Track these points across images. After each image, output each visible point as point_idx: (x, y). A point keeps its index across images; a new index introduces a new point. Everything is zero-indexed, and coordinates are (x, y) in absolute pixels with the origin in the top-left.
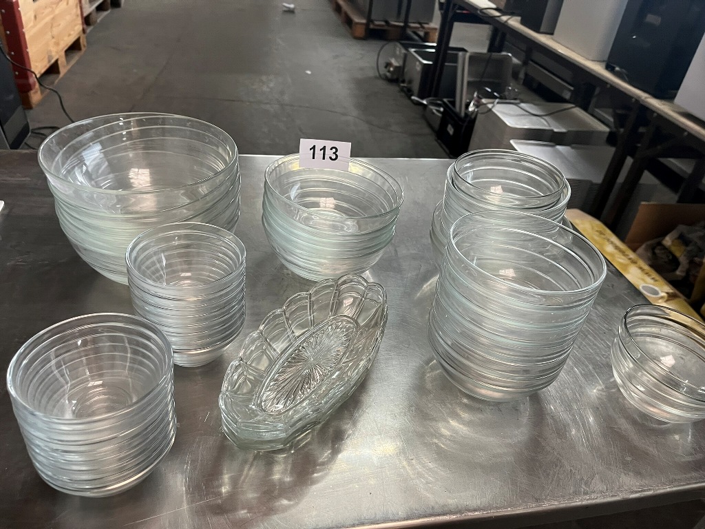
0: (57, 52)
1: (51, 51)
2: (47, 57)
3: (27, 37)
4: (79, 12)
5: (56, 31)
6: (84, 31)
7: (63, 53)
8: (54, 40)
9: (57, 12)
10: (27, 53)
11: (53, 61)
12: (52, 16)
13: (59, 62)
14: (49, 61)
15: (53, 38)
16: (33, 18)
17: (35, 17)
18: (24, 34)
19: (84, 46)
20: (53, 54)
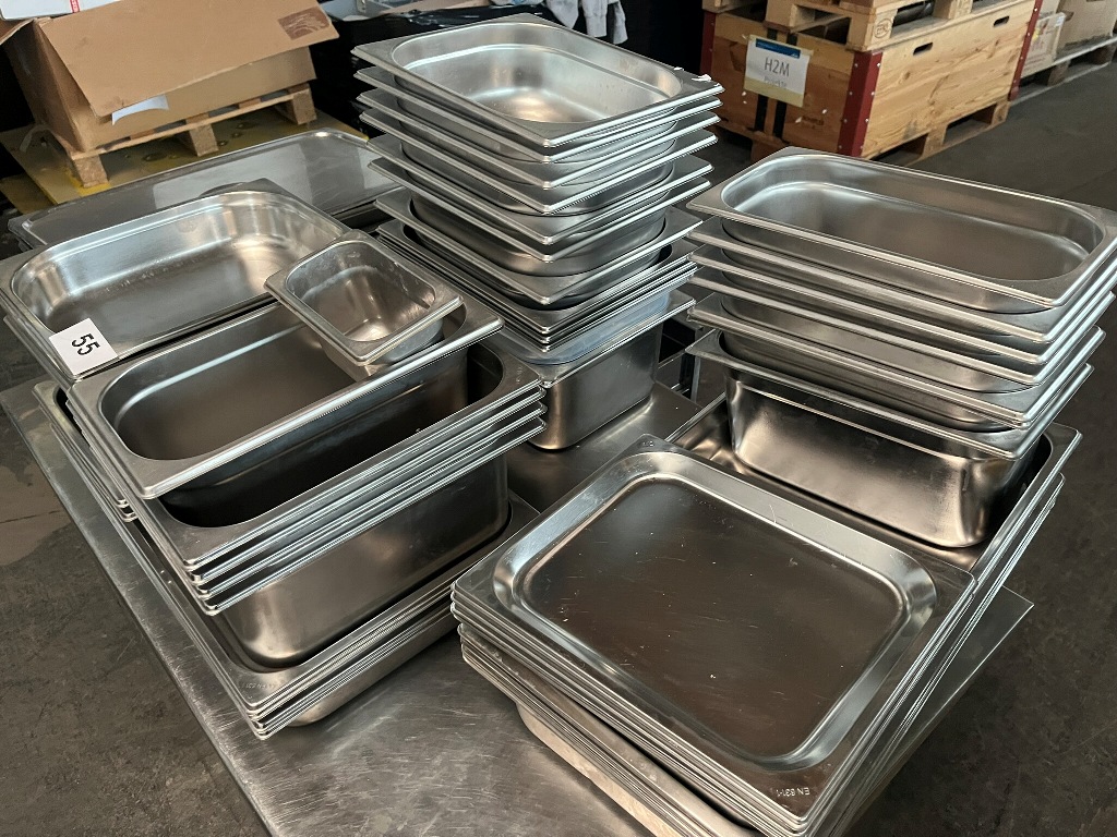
0: (928, 126)
1: (915, 124)
2: (904, 130)
3: (875, 103)
4: (1014, 67)
5: (941, 95)
6: (1010, 96)
7: (945, 126)
8: (932, 108)
9: (959, 68)
10: (866, 124)
11: (915, 136)
12: (946, 74)
13: (928, 139)
14: (905, 138)
15: (933, 104)
16: (902, 75)
17: (908, 75)
18: (871, 99)
19: (1000, 118)
20: (920, 128)
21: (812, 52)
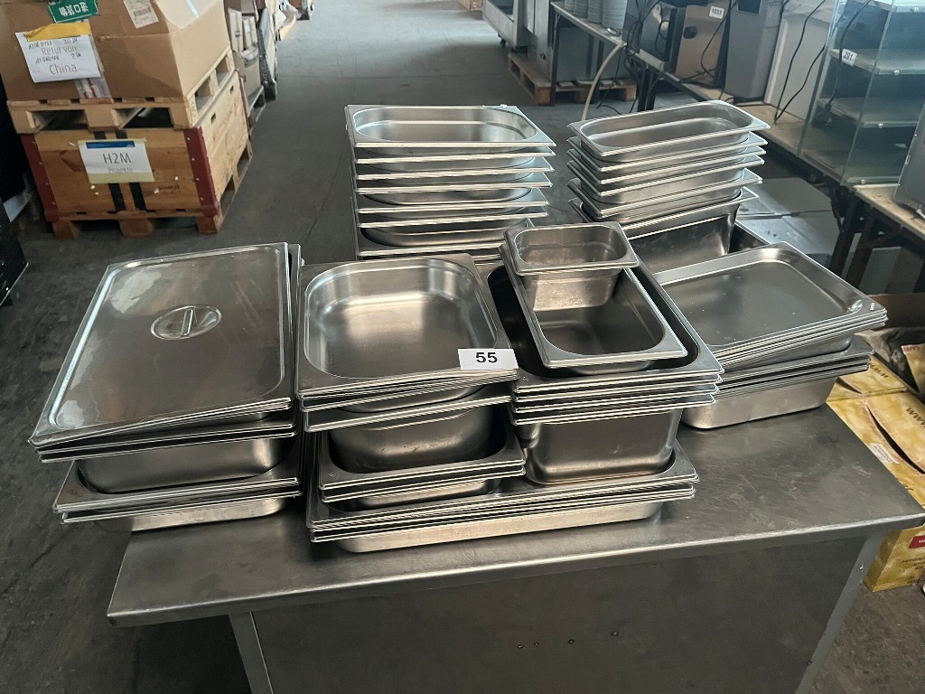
0: (232, 169)
1: (227, 169)
2: (225, 175)
3: (210, 161)
6: (249, 137)
7: (236, 168)
8: (229, 157)
9: (229, 126)
10: (211, 177)
11: (229, 179)
12: (226, 132)
13: (234, 178)
14: (226, 181)
15: (228, 154)
17: (214, 138)
18: (207, 159)
19: (251, 154)
20: (230, 171)
21: (145, 140)
